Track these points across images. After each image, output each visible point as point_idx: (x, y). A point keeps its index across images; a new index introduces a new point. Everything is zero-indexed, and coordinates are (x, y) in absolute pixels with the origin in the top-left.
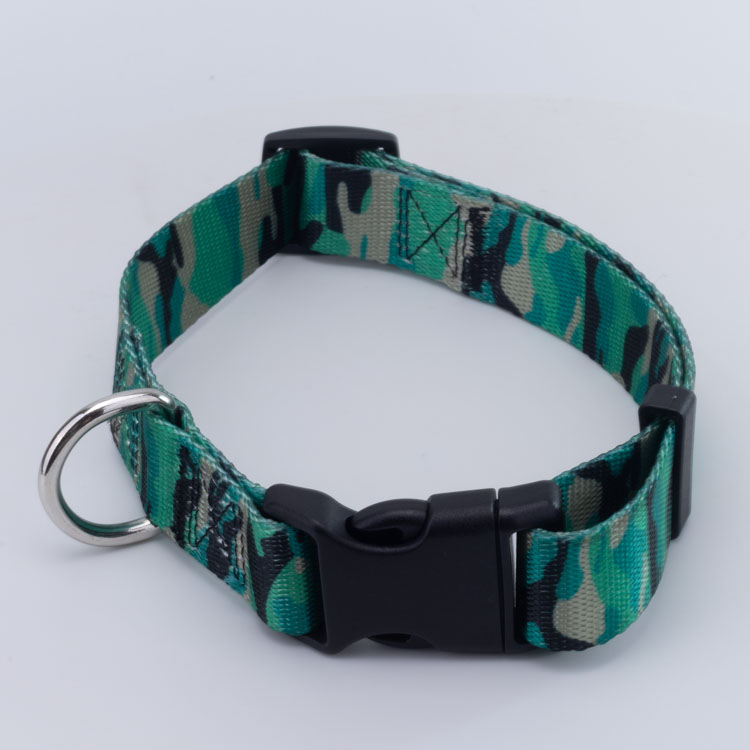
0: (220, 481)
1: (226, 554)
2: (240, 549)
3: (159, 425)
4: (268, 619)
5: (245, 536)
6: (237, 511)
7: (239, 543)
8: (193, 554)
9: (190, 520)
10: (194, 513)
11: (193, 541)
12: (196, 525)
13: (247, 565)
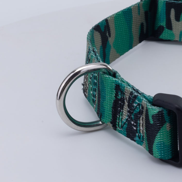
0: (133, 96)
1: (135, 128)
2: (141, 125)
3: (107, 77)
4: (154, 153)
5: (144, 118)
6: (141, 107)
7: (141, 122)
8: (120, 132)
9: (119, 117)
10: (121, 113)
11: (120, 126)
12: (122, 118)
13: (144, 131)
